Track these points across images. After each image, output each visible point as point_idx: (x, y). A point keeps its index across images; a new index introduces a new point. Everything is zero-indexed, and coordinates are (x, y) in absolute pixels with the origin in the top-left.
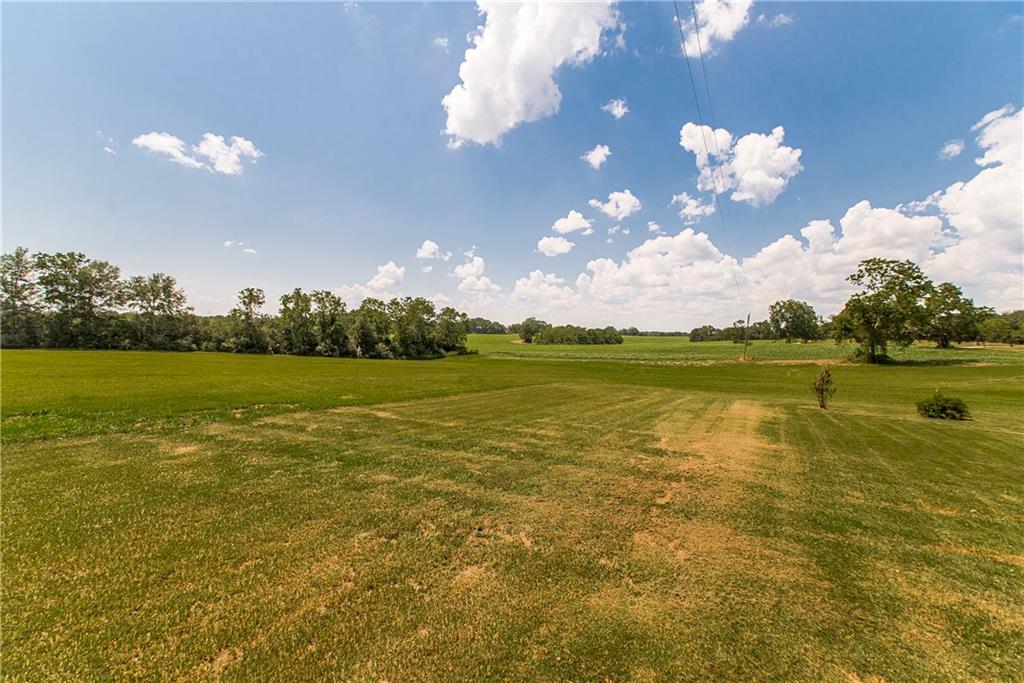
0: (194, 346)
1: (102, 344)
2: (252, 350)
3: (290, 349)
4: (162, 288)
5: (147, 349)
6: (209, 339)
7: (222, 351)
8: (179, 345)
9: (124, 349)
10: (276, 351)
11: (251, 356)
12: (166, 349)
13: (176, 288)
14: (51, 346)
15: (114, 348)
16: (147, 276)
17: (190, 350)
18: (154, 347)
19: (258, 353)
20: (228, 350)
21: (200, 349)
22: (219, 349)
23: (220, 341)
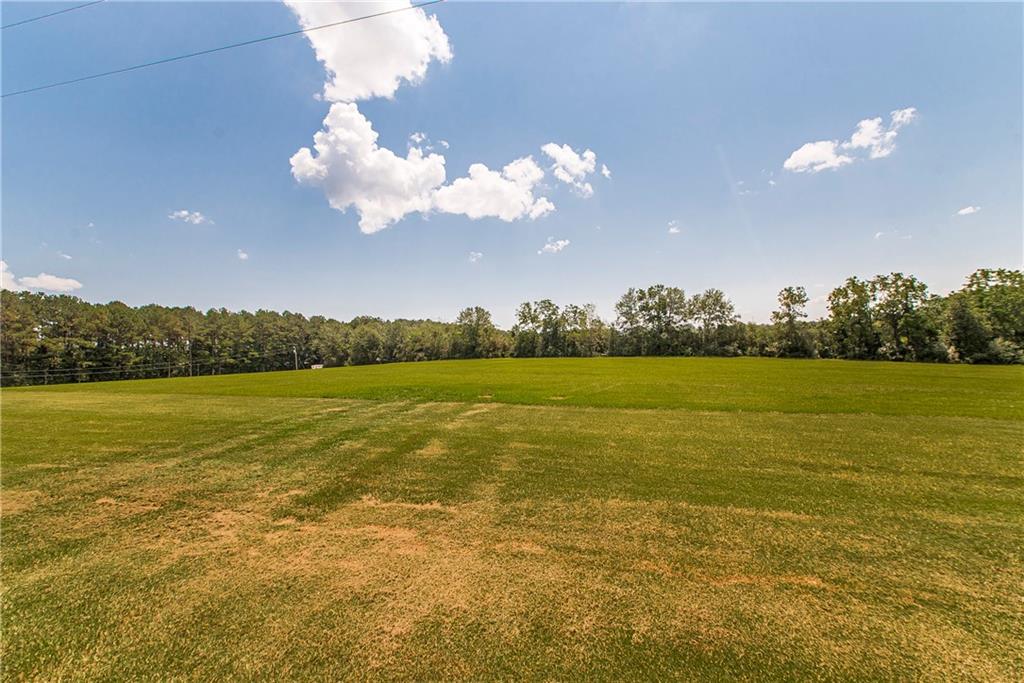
0: (739, 352)
1: (675, 352)
2: (796, 354)
3: (843, 352)
4: (713, 302)
5: (704, 355)
6: (753, 344)
7: (765, 355)
8: (727, 351)
9: (687, 355)
10: (824, 355)
11: (793, 360)
12: (716, 355)
13: (725, 299)
14: (647, 355)
15: (682, 354)
16: (702, 294)
17: (736, 355)
18: (710, 353)
19: (803, 357)
20: (771, 355)
21: (745, 355)
22: (762, 354)
23: (763, 346)
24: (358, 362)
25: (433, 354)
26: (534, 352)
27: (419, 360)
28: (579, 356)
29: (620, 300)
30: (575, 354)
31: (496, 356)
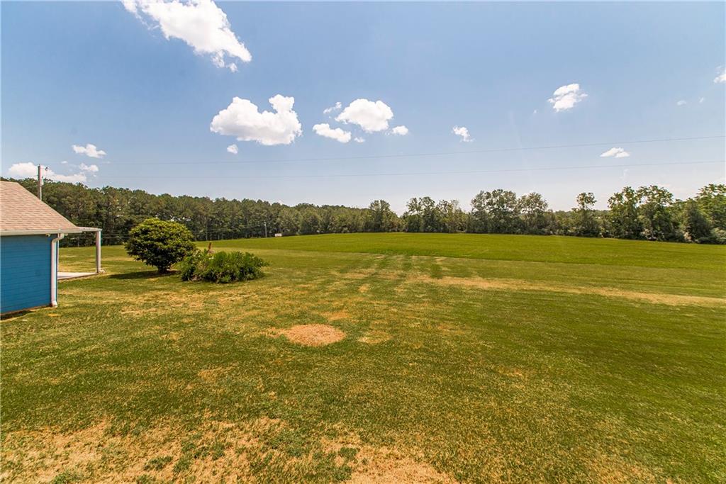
0: (551, 232)
1: (510, 231)
2: (588, 234)
3: (618, 235)
4: (536, 199)
5: (528, 234)
6: (560, 228)
7: (567, 235)
8: (544, 232)
9: (518, 234)
10: (606, 235)
11: (586, 239)
12: (536, 234)
13: (542, 199)
14: (491, 233)
15: (514, 233)
16: (527, 195)
17: (549, 234)
18: (532, 233)
19: (592, 237)
20: (571, 235)
21: (554, 234)
22: (566, 234)
23: (566, 229)
24: (305, 233)
25: (353, 229)
26: (418, 229)
27: (344, 232)
28: (448, 232)
29: (474, 197)
30: (446, 231)
31: (394, 231)
